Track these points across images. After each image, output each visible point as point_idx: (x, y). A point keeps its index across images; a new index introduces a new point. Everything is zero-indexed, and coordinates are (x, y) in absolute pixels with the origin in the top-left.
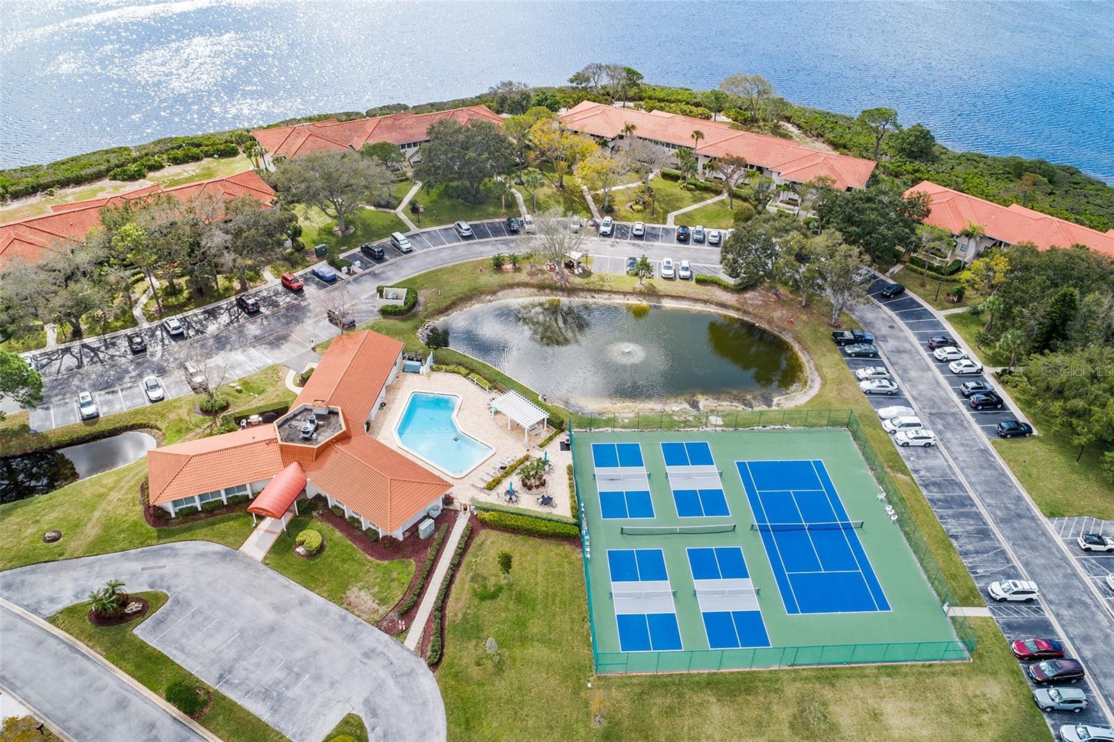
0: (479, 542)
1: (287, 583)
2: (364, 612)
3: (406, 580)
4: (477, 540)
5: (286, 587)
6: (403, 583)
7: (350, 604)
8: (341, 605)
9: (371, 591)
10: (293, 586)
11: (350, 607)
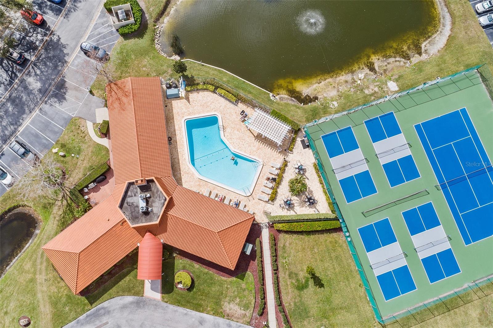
0: (282, 246)
1: (185, 312)
2: (238, 318)
3: (252, 287)
4: (280, 244)
5: (186, 314)
6: (251, 291)
7: (228, 315)
8: (224, 317)
9: (236, 302)
10: (190, 313)
11: (229, 317)
